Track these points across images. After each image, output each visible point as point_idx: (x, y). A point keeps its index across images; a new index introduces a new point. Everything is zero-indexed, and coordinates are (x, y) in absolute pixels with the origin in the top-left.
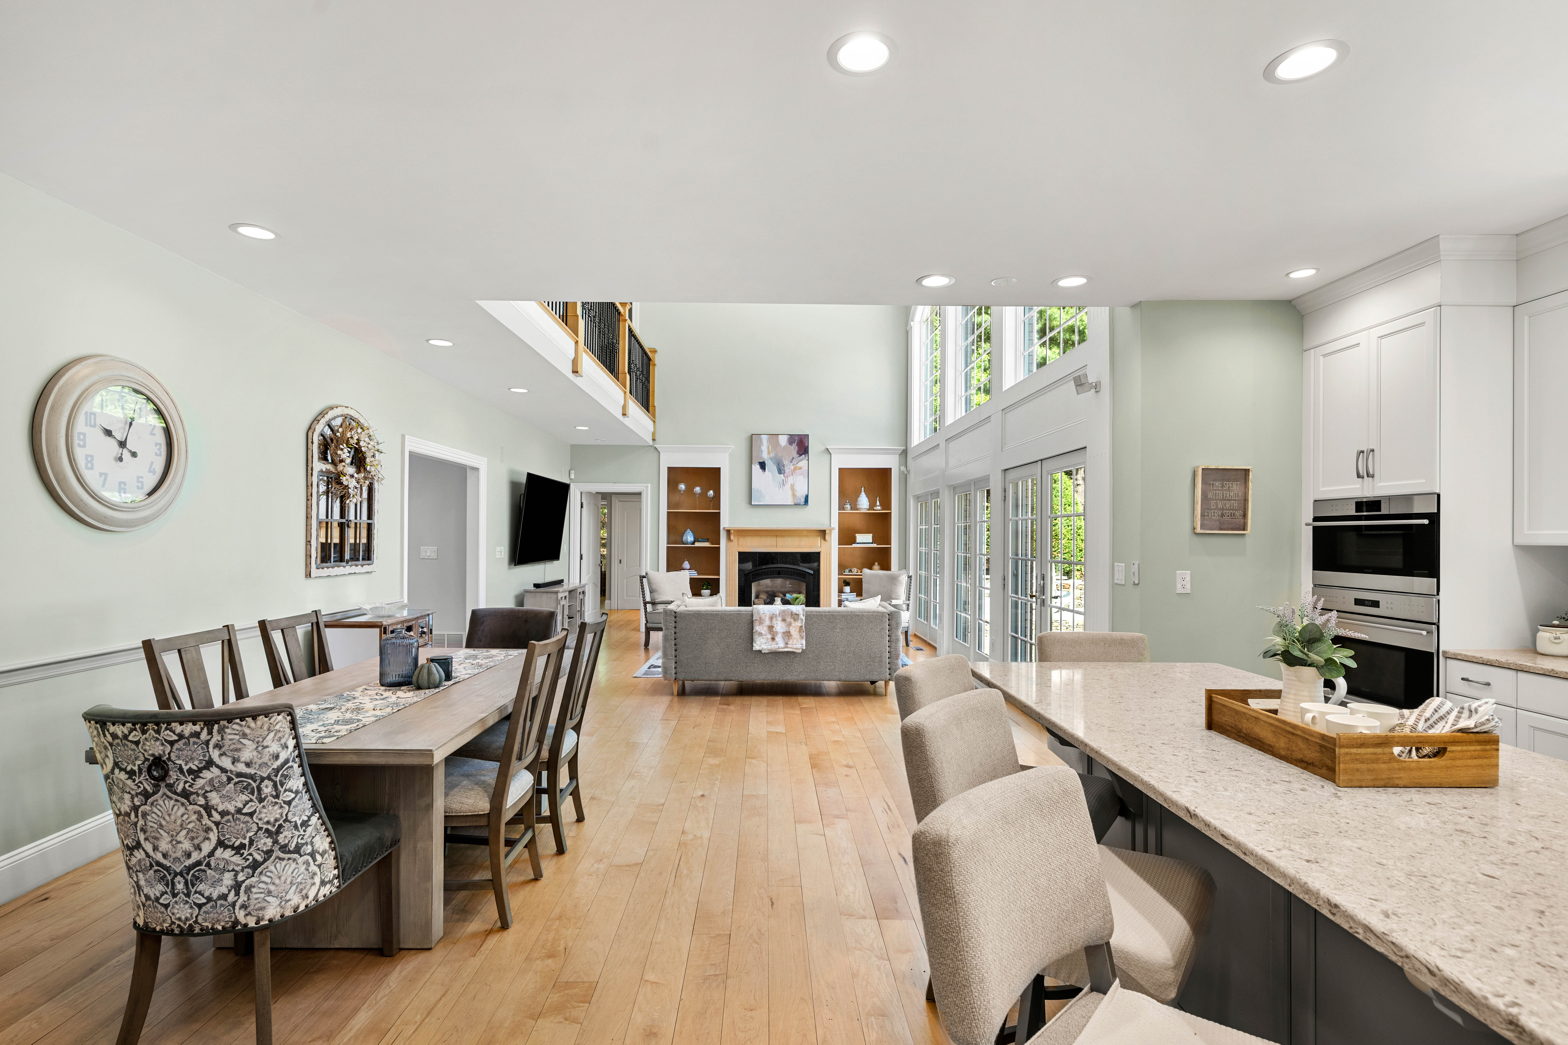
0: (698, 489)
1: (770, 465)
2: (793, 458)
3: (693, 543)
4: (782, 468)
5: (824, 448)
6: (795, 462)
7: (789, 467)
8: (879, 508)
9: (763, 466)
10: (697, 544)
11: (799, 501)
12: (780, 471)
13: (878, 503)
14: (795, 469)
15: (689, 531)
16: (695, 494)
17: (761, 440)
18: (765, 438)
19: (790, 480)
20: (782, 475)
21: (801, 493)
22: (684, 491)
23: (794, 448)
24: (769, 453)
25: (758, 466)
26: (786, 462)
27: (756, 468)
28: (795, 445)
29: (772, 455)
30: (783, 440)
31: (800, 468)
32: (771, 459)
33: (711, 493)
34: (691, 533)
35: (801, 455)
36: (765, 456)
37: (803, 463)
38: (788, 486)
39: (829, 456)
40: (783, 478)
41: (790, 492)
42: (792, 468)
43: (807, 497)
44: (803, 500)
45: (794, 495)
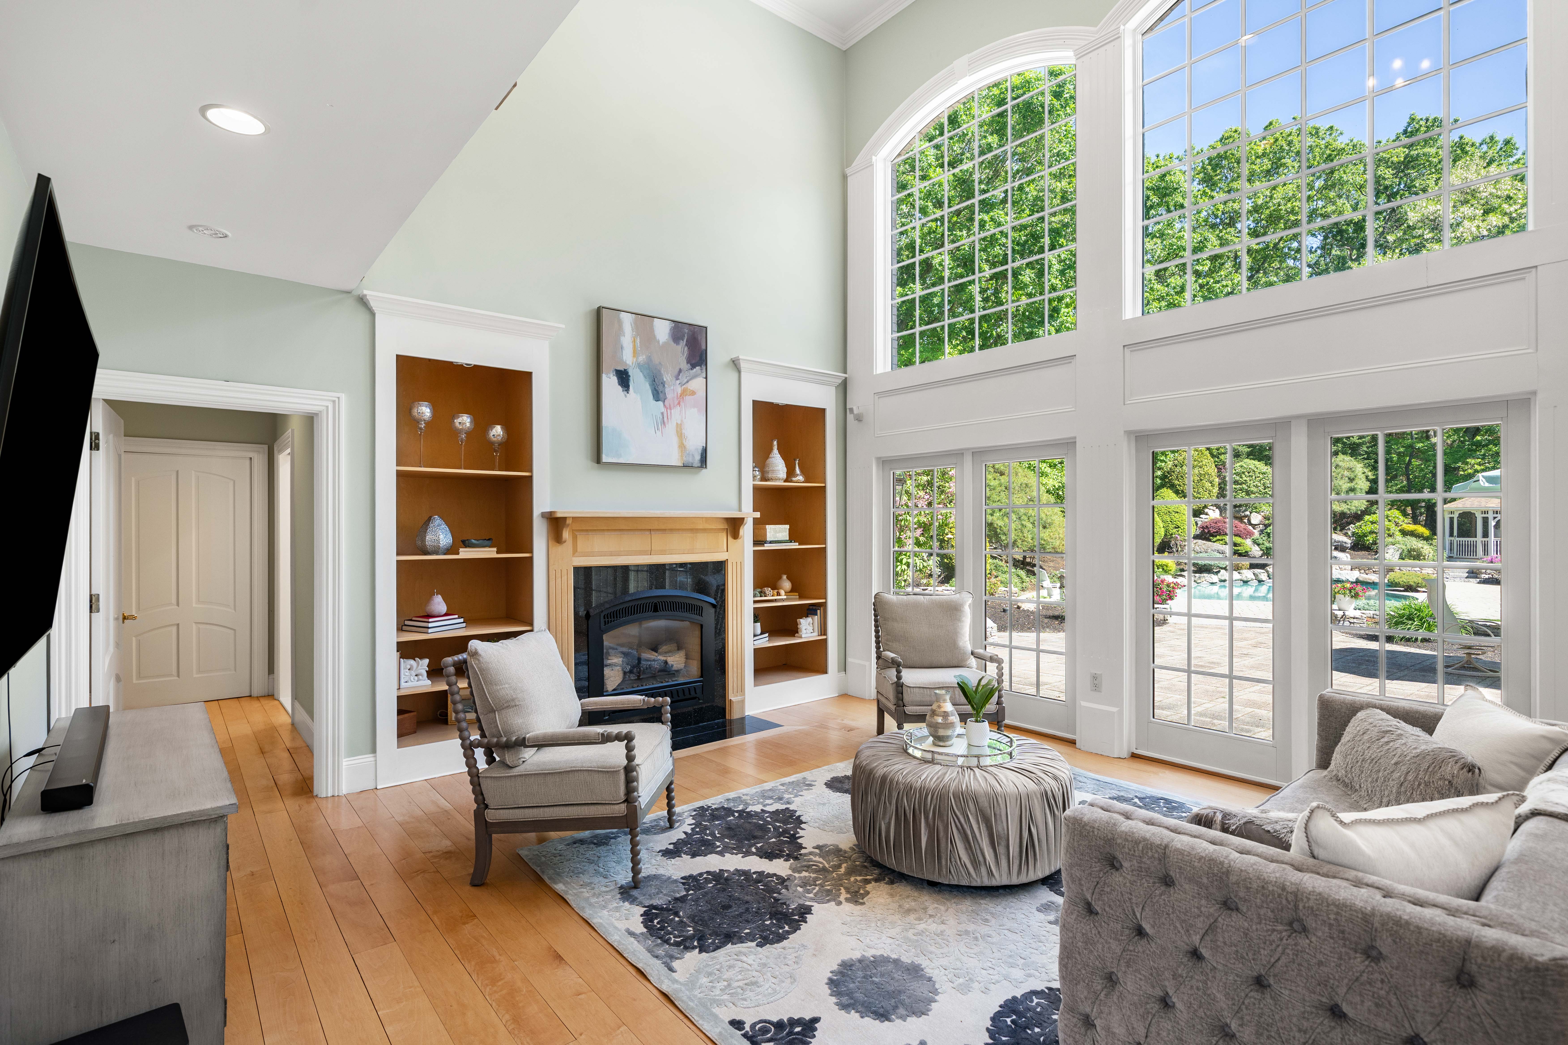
0: (465, 421)
1: (637, 379)
2: (680, 371)
3: (452, 549)
4: (660, 388)
5: (727, 359)
6: (683, 378)
7: (673, 390)
8: (801, 478)
9: (623, 378)
10: (465, 554)
11: (691, 460)
12: (658, 394)
13: (798, 471)
14: (684, 393)
15: (437, 521)
16: (456, 432)
17: (620, 322)
18: (627, 319)
19: (676, 414)
20: (660, 403)
21: (695, 443)
22: (428, 423)
23: (680, 352)
24: (635, 353)
25: (614, 379)
26: (668, 377)
27: (610, 382)
28: (683, 343)
29: (642, 358)
30: (662, 331)
31: (693, 393)
32: (640, 366)
33: (497, 431)
34: (444, 526)
35: (693, 366)
36: (628, 359)
37: (697, 384)
38: (671, 427)
39: (735, 375)
40: (663, 410)
41: (675, 440)
42: (679, 390)
43: (705, 451)
44: (698, 457)
45: (682, 447)
